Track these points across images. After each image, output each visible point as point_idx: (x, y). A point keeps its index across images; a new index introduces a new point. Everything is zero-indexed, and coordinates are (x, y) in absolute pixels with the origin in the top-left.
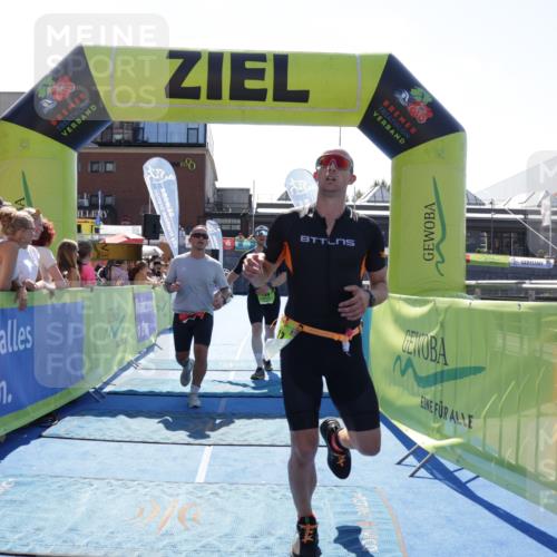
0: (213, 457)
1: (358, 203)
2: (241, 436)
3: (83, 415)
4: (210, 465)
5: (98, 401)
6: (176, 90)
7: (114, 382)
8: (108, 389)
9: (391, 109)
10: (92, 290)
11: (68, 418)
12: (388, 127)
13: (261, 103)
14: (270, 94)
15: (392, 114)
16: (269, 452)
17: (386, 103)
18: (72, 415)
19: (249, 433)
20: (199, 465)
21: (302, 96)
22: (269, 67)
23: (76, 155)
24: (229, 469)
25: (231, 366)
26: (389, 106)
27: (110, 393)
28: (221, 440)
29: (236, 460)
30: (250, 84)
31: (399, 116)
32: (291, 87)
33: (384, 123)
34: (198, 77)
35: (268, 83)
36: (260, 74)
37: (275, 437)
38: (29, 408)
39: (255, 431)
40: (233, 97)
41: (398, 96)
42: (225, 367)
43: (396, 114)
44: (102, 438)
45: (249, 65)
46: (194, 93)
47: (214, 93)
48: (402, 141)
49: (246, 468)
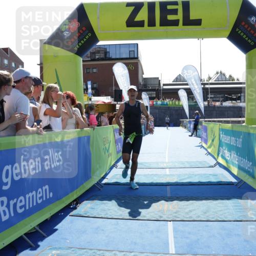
0: (175, 230)
1: (210, 82)
2: (187, 213)
3: (93, 200)
4: (174, 237)
5: (100, 190)
6: (131, 22)
7: (107, 177)
8: (104, 181)
9: (246, 26)
10: (94, 129)
11: (85, 202)
12: (245, 36)
13: (176, 27)
14: (181, 22)
15: (247, 29)
16: (207, 226)
17: (243, 23)
18: (87, 200)
19: (191, 211)
20: (168, 237)
21: (198, 22)
22: (180, 8)
23: (82, 59)
24: (188, 241)
25: (165, 165)
26: (245, 25)
27: (106, 184)
28: (175, 217)
29: (189, 233)
30: (171, 17)
31: (250, 30)
32: (191, 18)
33: (242, 34)
34: (143, 15)
35: (180, 16)
36: (175, 12)
37: (207, 214)
38: (64, 199)
39: (194, 210)
40: (161, 25)
41: (249, 19)
42: (162, 166)
43: (248, 29)
44: (105, 216)
45: (169, 7)
46: (141, 24)
47: (152, 23)
48: (252, 43)
49: (198, 239)
